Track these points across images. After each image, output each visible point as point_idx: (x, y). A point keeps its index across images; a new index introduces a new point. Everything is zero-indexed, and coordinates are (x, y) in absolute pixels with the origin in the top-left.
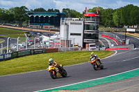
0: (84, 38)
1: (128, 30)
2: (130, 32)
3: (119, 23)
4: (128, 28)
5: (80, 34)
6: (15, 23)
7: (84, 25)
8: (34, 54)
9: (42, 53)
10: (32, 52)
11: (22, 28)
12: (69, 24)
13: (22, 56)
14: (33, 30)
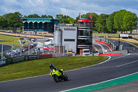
0: (78, 44)
1: (121, 35)
2: (124, 38)
3: (112, 28)
4: (122, 33)
5: (74, 40)
6: (9, 29)
7: (78, 31)
8: (29, 60)
9: (37, 59)
10: (27, 58)
11: (16, 35)
12: (63, 30)
13: (17, 62)
14: (28, 36)
